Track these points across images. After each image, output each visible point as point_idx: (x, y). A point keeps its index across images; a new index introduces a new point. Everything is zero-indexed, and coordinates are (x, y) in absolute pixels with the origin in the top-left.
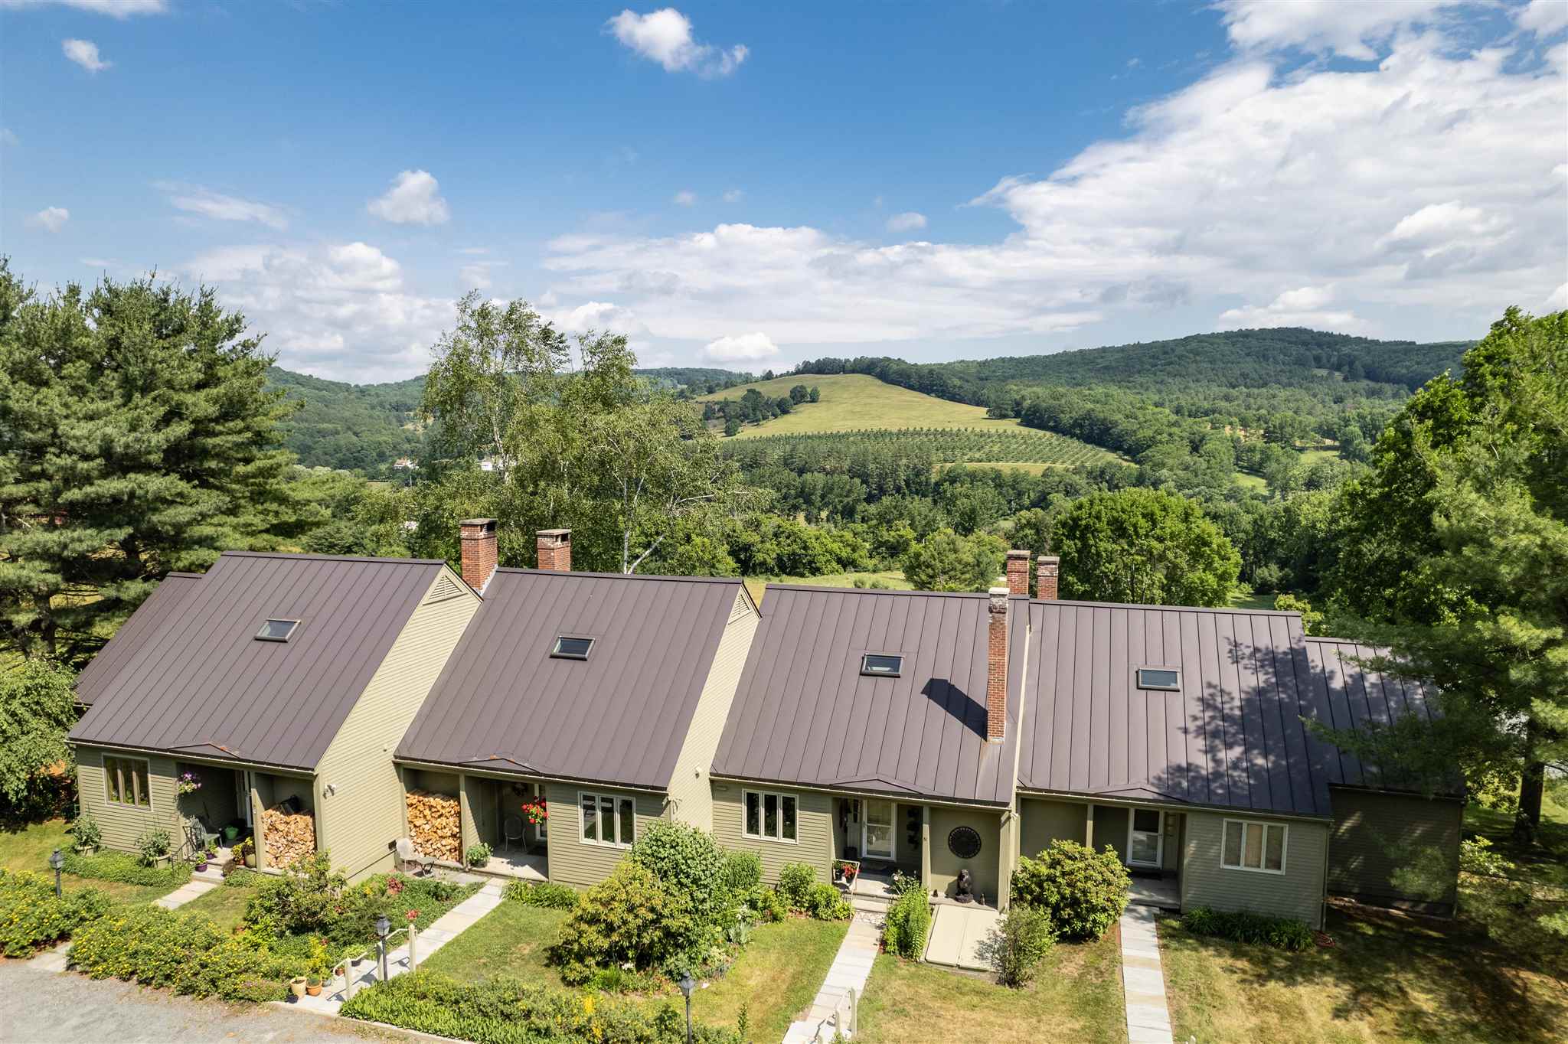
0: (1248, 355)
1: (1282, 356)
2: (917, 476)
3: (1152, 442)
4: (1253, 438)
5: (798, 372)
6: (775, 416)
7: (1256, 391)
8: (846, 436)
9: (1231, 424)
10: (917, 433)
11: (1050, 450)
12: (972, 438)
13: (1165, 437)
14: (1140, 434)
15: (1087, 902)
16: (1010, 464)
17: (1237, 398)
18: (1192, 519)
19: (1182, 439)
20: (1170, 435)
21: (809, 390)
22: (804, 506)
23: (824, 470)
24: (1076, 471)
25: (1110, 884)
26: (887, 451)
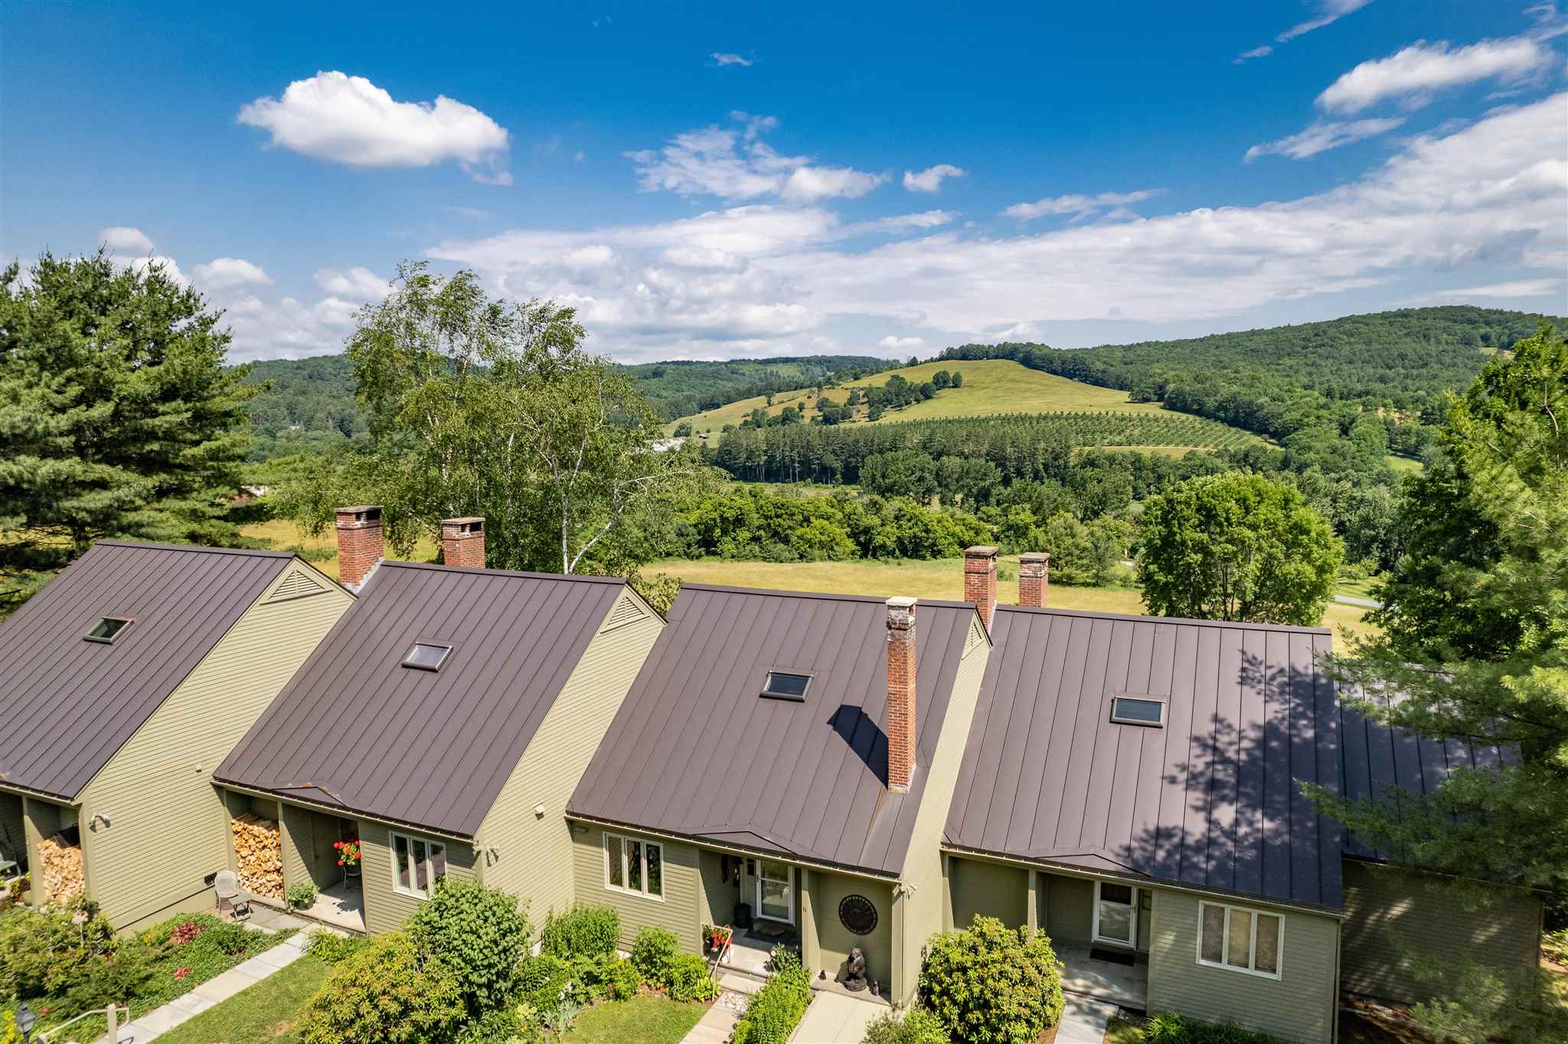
0: (1406, 335)
1: (1445, 336)
2: (1055, 459)
3: (1298, 426)
4: (1411, 421)
5: (942, 358)
6: (918, 401)
7: (1415, 372)
8: (987, 420)
9: (1385, 406)
10: (1057, 417)
11: (1192, 434)
12: (1113, 421)
13: (1312, 420)
14: (1287, 417)
15: (998, 1007)
16: (1151, 447)
17: (1393, 380)
18: (1292, 505)
19: (1331, 421)
20: (1318, 417)
21: (951, 375)
22: (938, 490)
23: (962, 453)
24: (1219, 455)
25: (1031, 984)
26: (1024, 434)
